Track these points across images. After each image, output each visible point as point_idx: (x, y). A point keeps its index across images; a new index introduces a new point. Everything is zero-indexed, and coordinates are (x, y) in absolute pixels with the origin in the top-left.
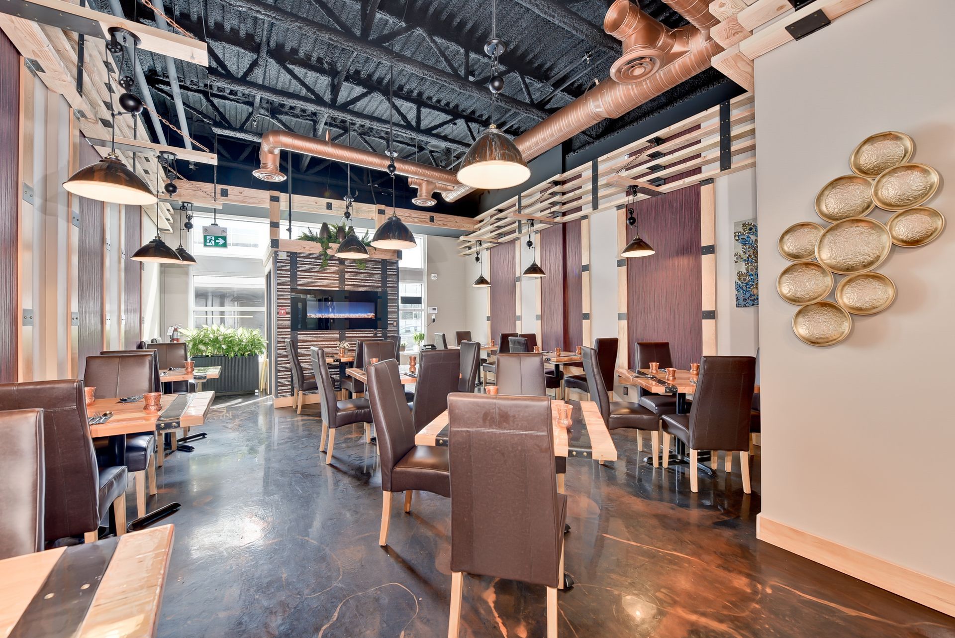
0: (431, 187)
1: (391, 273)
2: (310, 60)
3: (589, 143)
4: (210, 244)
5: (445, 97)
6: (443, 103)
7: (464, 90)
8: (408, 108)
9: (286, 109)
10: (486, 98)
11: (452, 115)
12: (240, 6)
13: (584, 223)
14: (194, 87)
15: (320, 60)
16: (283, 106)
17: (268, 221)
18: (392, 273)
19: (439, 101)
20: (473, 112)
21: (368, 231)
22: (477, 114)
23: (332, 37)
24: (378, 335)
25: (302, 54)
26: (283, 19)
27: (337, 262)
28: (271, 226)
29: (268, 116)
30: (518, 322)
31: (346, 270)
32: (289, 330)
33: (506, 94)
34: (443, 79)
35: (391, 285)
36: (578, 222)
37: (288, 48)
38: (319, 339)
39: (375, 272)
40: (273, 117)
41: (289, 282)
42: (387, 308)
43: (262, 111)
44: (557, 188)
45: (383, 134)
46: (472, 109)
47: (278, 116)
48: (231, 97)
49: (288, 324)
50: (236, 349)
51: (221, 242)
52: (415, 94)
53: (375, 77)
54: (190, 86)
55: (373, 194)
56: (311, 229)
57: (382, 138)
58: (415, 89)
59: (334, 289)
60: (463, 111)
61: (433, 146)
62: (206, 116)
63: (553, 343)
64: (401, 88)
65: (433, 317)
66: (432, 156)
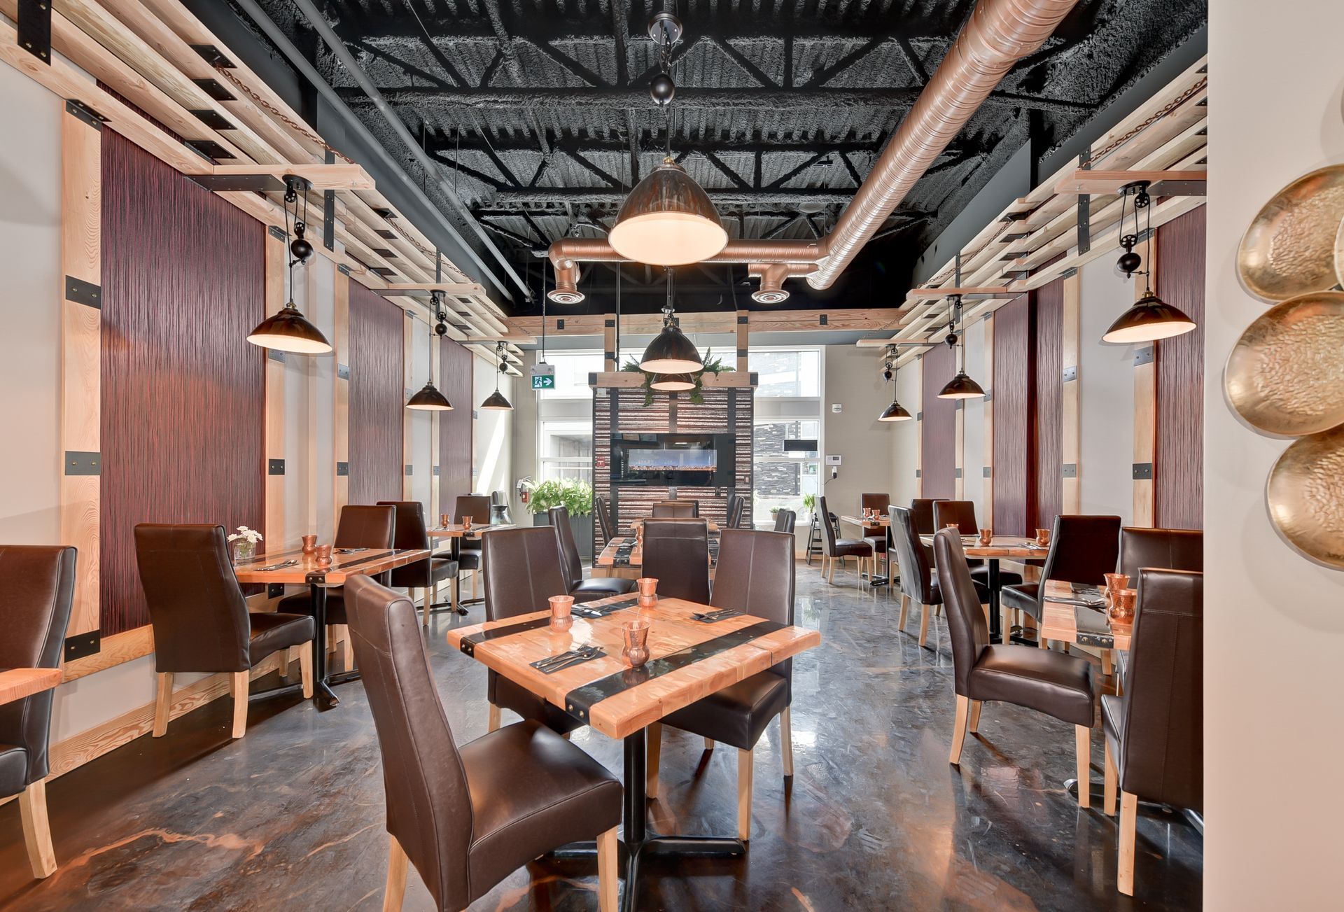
0: (780, 271)
1: (741, 406)
2: (602, 137)
3: (1081, 120)
4: (538, 386)
5: (795, 126)
6: (795, 137)
7: (784, 107)
8: (741, 162)
9: (607, 209)
10: (826, 105)
11: (814, 151)
12: (476, 103)
13: (1069, 284)
14: (514, 210)
15: (613, 133)
16: (602, 205)
17: (602, 351)
18: (744, 406)
19: (788, 135)
20: (852, 134)
21: (709, 350)
22: (860, 135)
23: (578, 100)
24: (722, 495)
25: (591, 134)
26: (520, 99)
27: (668, 397)
28: (606, 358)
29: (589, 223)
30: (957, 480)
31: (679, 406)
32: (609, 485)
33: (895, 86)
34: (745, 101)
35: (742, 424)
36: (1057, 285)
37: (575, 132)
38: (645, 498)
39: (720, 406)
40: (595, 222)
41: (609, 426)
42: (735, 457)
43: (582, 218)
44: (1016, 227)
45: (732, 209)
46: (847, 129)
47: (599, 220)
48: (550, 210)
49: (607, 477)
50: (576, 506)
51: (548, 382)
52: (749, 136)
53: (687, 132)
54: (510, 210)
55: (734, 296)
56: (634, 356)
57: (732, 214)
58: (746, 129)
59: (663, 432)
60: (833, 138)
61: (807, 207)
62: (525, 240)
63: (1010, 520)
64: (726, 134)
65: (834, 470)
66: (813, 223)
